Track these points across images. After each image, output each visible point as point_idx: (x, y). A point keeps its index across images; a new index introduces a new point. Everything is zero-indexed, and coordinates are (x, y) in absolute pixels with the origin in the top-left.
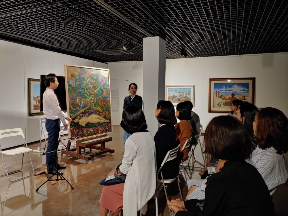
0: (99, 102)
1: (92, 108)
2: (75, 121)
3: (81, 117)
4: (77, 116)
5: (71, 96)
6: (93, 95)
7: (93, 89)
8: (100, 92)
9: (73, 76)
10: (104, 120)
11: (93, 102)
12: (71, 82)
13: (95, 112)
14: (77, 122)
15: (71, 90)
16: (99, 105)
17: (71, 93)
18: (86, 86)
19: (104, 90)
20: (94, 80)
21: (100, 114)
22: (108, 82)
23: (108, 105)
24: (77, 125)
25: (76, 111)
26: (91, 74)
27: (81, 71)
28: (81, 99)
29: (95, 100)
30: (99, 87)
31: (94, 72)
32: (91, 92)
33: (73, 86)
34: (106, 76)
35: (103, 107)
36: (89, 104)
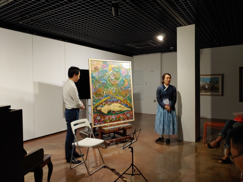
0: (120, 91)
1: (114, 97)
2: (98, 109)
3: (103, 105)
4: (99, 105)
5: (94, 86)
6: (115, 85)
7: (115, 80)
8: (122, 83)
9: (96, 69)
10: (126, 109)
11: (115, 92)
12: (94, 74)
13: (117, 101)
15: (95, 81)
16: (121, 95)
17: (94, 84)
18: (108, 77)
19: (126, 81)
20: (116, 72)
21: (121, 103)
22: (130, 74)
23: (129, 95)
24: (99, 113)
25: (99, 100)
26: (113, 66)
27: (103, 64)
28: (103, 89)
29: (117, 90)
30: (121, 78)
31: (116, 65)
32: (113, 83)
33: (96, 78)
34: (128, 68)
35: (124, 97)
36: (111, 93)
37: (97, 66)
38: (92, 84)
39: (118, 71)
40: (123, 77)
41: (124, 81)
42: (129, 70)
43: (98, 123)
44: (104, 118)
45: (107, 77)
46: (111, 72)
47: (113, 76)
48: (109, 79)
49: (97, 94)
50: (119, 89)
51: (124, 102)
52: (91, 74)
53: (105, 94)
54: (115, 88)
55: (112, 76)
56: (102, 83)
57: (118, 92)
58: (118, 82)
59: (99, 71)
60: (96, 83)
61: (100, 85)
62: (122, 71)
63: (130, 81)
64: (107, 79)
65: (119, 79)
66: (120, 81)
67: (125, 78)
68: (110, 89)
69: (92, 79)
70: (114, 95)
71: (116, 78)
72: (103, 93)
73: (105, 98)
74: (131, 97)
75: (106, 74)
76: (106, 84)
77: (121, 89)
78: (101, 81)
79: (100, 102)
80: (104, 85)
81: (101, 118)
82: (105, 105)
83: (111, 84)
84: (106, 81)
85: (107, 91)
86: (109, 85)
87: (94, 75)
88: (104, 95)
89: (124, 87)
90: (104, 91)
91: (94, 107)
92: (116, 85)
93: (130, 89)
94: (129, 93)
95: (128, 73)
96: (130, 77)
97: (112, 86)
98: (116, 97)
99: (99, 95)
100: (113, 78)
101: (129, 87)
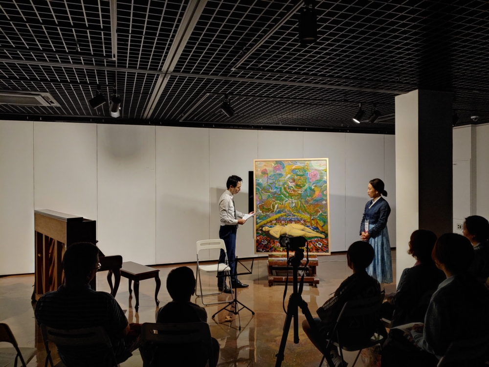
0: (305, 206)
1: (292, 214)
2: (264, 229)
4: (267, 224)
5: (260, 197)
6: (296, 196)
7: (295, 187)
8: (309, 192)
9: (264, 172)
11: (295, 206)
13: (298, 221)
14: (267, 230)
15: (260, 190)
16: (305, 211)
17: (260, 194)
18: (284, 185)
19: (316, 189)
20: (297, 175)
21: (305, 224)
22: (325, 178)
23: (322, 212)
24: (266, 235)
25: (266, 216)
26: (293, 167)
27: (276, 165)
28: (274, 201)
29: (298, 203)
30: (307, 185)
31: (299, 165)
32: (293, 192)
33: (263, 186)
34: (323, 169)
35: (312, 214)
36: (288, 208)
37: (265, 168)
38: (256, 194)
39: (301, 173)
40: (312, 183)
41: (314, 191)
42: (323, 172)
43: (263, 250)
44: (274, 243)
45: (281, 183)
46: (289, 176)
47: (292, 182)
48: (285, 186)
49: (263, 208)
50: (304, 203)
51: (312, 224)
52: (256, 180)
53: (277, 208)
54: (296, 201)
55: (290, 182)
56: (273, 192)
57: (301, 206)
58: (301, 191)
59: (268, 176)
60: (263, 193)
61: (269, 195)
62: (310, 173)
63: (326, 189)
64: (281, 186)
65: (304, 186)
66: (306, 190)
67: (314, 185)
68: (286, 201)
69: (257, 187)
70: (293, 210)
71: (297, 186)
72: (274, 207)
73: (276, 214)
74: (327, 215)
75: (280, 179)
76: (280, 194)
77: (307, 202)
78: (272, 189)
79: (269, 220)
80: (276, 195)
81: (269, 242)
82: (275, 224)
83: (287, 195)
84: (279, 190)
85: (280, 205)
86: (285, 196)
87: (260, 181)
88: (275, 210)
89: (312, 199)
90: (276, 204)
91: (258, 226)
92: (298, 196)
93: (324, 202)
94: (323, 209)
95: (322, 177)
96: (326, 182)
97: (290, 197)
98: (296, 214)
99: (266, 209)
100: (292, 185)
101: (322, 200)
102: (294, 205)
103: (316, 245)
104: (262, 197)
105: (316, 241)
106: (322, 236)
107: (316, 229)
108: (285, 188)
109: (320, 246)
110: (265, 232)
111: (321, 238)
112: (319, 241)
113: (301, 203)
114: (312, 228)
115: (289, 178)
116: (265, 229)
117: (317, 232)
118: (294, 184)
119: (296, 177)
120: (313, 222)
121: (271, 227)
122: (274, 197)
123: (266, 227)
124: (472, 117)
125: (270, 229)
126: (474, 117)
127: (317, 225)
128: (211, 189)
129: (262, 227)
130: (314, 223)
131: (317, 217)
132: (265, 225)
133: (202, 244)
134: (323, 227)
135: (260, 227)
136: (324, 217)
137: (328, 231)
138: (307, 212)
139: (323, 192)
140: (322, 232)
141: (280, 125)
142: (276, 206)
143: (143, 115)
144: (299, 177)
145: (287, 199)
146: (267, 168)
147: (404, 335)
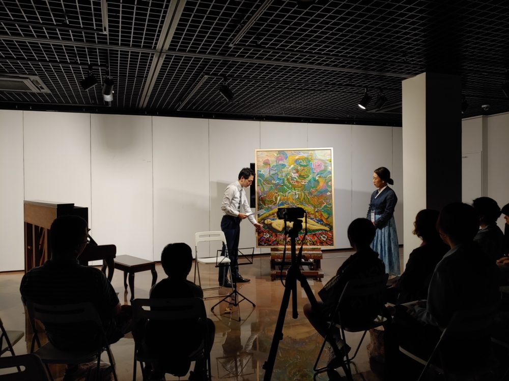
0: (309, 197)
2: (266, 222)
5: (262, 189)
6: (299, 188)
7: (299, 179)
8: (312, 183)
9: (266, 163)
10: (318, 226)
11: (298, 198)
14: (269, 223)
15: (262, 181)
16: (309, 203)
17: (262, 185)
19: (320, 180)
20: (301, 166)
22: (330, 168)
23: (327, 203)
24: (268, 228)
25: (268, 209)
26: (297, 157)
27: (279, 155)
28: (277, 193)
29: (302, 195)
30: (311, 176)
31: (303, 155)
32: (296, 184)
33: (266, 177)
34: (328, 159)
35: (316, 206)
36: (291, 200)
37: (266, 158)
38: (258, 185)
39: (305, 164)
40: (316, 174)
41: (318, 181)
42: (328, 162)
43: (265, 243)
44: (277, 236)
45: (284, 174)
46: (292, 166)
47: (295, 173)
48: (288, 177)
49: (265, 200)
50: (307, 194)
51: (316, 216)
52: (258, 171)
53: (280, 200)
54: (299, 192)
55: (293, 173)
56: (275, 184)
57: (304, 199)
58: (305, 182)
59: (270, 167)
60: (265, 184)
61: (271, 187)
62: (314, 163)
63: (331, 180)
64: (283, 177)
65: (308, 177)
66: (310, 181)
67: (318, 176)
68: (289, 193)
69: (259, 178)
70: (296, 202)
71: (300, 176)
72: (276, 199)
73: (279, 206)
74: (332, 207)
75: (282, 170)
76: (283, 186)
77: (310, 193)
78: (274, 180)
79: (271, 212)
80: (278, 187)
81: (271, 235)
83: (290, 186)
84: (281, 181)
85: (282, 197)
86: (288, 187)
87: (262, 172)
88: (277, 202)
89: (317, 190)
90: (278, 195)
91: (259, 218)
92: (301, 187)
93: (329, 194)
94: (328, 201)
95: (326, 167)
96: (330, 173)
97: (293, 188)
98: (300, 206)
99: (268, 201)
100: (295, 175)
101: (327, 191)
102: (297, 196)
103: (321, 238)
104: (264, 188)
105: (320, 234)
106: (327, 228)
107: (320, 221)
108: (288, 180)
109: (325, 239)
110: (267, 225)
111: (325, 230)
112: (323, 234)
113: (305, 195)
114: (316, 221)
115: (292, 168)
116: (268, 221)
117: (322, 224)
118: (297, 174)
119: (299, 168)
120: (317, 214)
121: (273, 220)
122: (276, 189)
123: (269, 220)
124: (483, 106)
125: (273, 221)
126: (485, 106)
127: (321, 217)
128: (211, 183)
129: (264, 219)
130: (318, 216)
131: (321, 208)
132: (267, 217)
133: (200, 236)
134: (328, 220)
135: (262, 220)
136: (329, 209)
137: (332, 223)
138: (311, 204)
139: (327, 183)
140: (326, 225)
141: (284, 115)
142: (279, 198)
143: (139, 104)
144: (302, 167)
145: (290, 191)
146: (269, 159)
147: (408, 311)
